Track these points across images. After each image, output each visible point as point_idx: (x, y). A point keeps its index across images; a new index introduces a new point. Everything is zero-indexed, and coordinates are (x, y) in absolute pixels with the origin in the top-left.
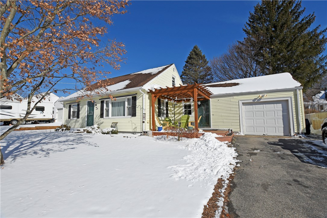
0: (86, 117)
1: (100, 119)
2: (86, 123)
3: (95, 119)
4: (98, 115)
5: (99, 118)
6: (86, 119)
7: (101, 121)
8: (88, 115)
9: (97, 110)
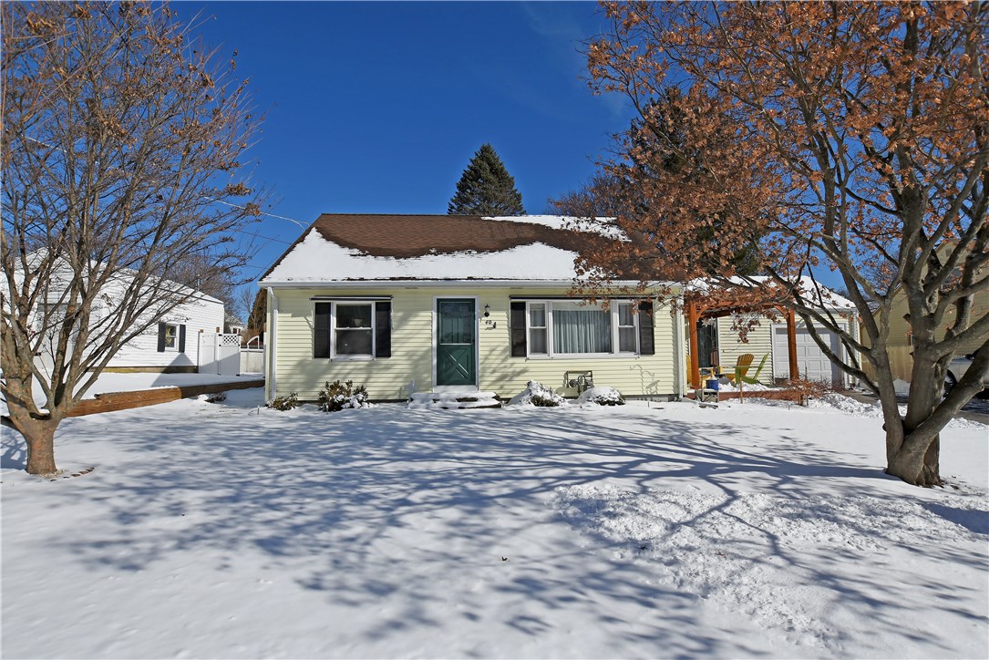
0: (435, 353)
1: (511, 360)
2: (435, 373)
3: (486, 359)
4: (501, 348)
5: (503, 357)
6: (435, 361)
7: (515, 365)
8: (439, 346)
9: (494, 331)
